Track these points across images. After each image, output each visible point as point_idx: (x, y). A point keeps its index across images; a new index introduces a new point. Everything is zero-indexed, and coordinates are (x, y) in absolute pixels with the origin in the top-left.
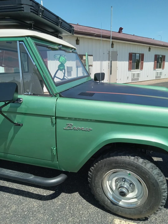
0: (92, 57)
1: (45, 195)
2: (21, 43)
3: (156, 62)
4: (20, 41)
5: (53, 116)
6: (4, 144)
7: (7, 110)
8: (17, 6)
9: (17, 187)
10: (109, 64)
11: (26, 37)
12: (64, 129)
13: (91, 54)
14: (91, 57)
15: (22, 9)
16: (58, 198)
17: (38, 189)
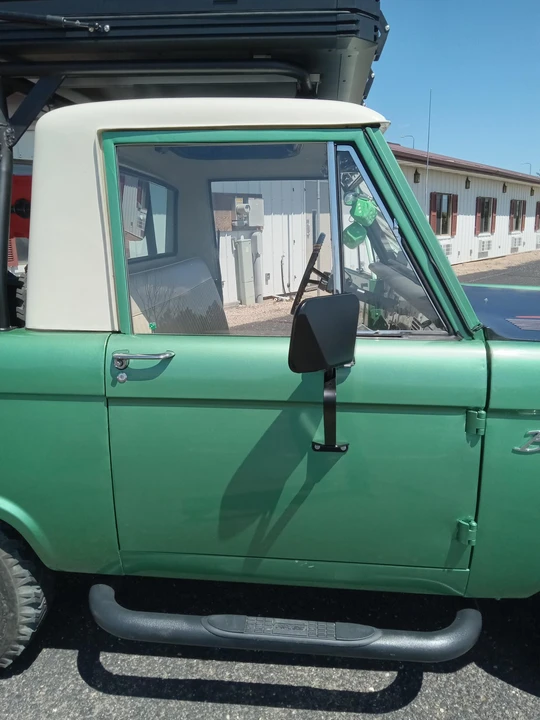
0: (261, 202)
1: (372, 689)
2: (341, 148)
3: (435, 214)
4: (338, 143)
5: (477, 409)
6: (257, 522)
7: (286, 399)
8: (335, 14)
9: (253, 678)
10: (308, 221)
11: (369, 129)
12: (514, 451)
13: (257, 193)
14: (258, 200)
15: (353, 27)
16: (427, 697)
17: (335, 673)
